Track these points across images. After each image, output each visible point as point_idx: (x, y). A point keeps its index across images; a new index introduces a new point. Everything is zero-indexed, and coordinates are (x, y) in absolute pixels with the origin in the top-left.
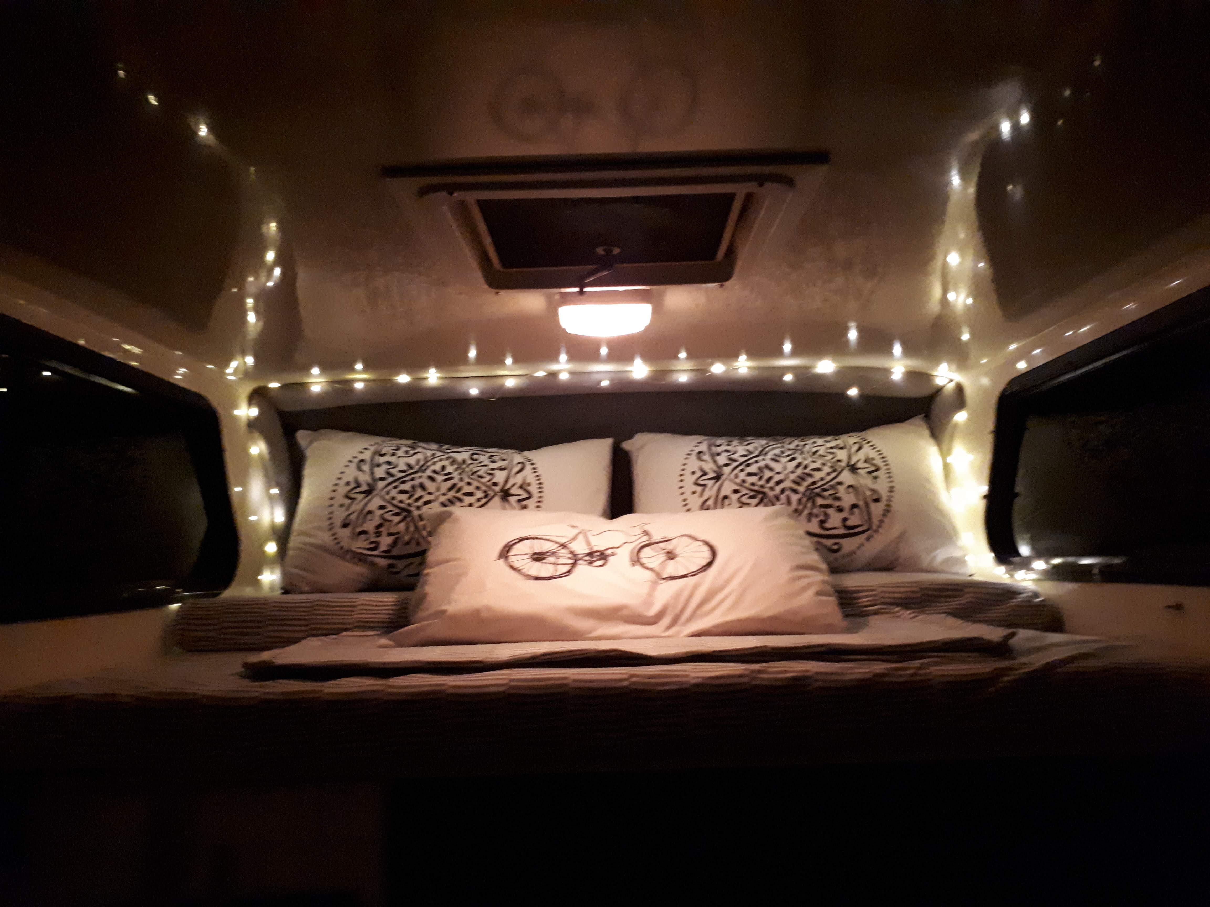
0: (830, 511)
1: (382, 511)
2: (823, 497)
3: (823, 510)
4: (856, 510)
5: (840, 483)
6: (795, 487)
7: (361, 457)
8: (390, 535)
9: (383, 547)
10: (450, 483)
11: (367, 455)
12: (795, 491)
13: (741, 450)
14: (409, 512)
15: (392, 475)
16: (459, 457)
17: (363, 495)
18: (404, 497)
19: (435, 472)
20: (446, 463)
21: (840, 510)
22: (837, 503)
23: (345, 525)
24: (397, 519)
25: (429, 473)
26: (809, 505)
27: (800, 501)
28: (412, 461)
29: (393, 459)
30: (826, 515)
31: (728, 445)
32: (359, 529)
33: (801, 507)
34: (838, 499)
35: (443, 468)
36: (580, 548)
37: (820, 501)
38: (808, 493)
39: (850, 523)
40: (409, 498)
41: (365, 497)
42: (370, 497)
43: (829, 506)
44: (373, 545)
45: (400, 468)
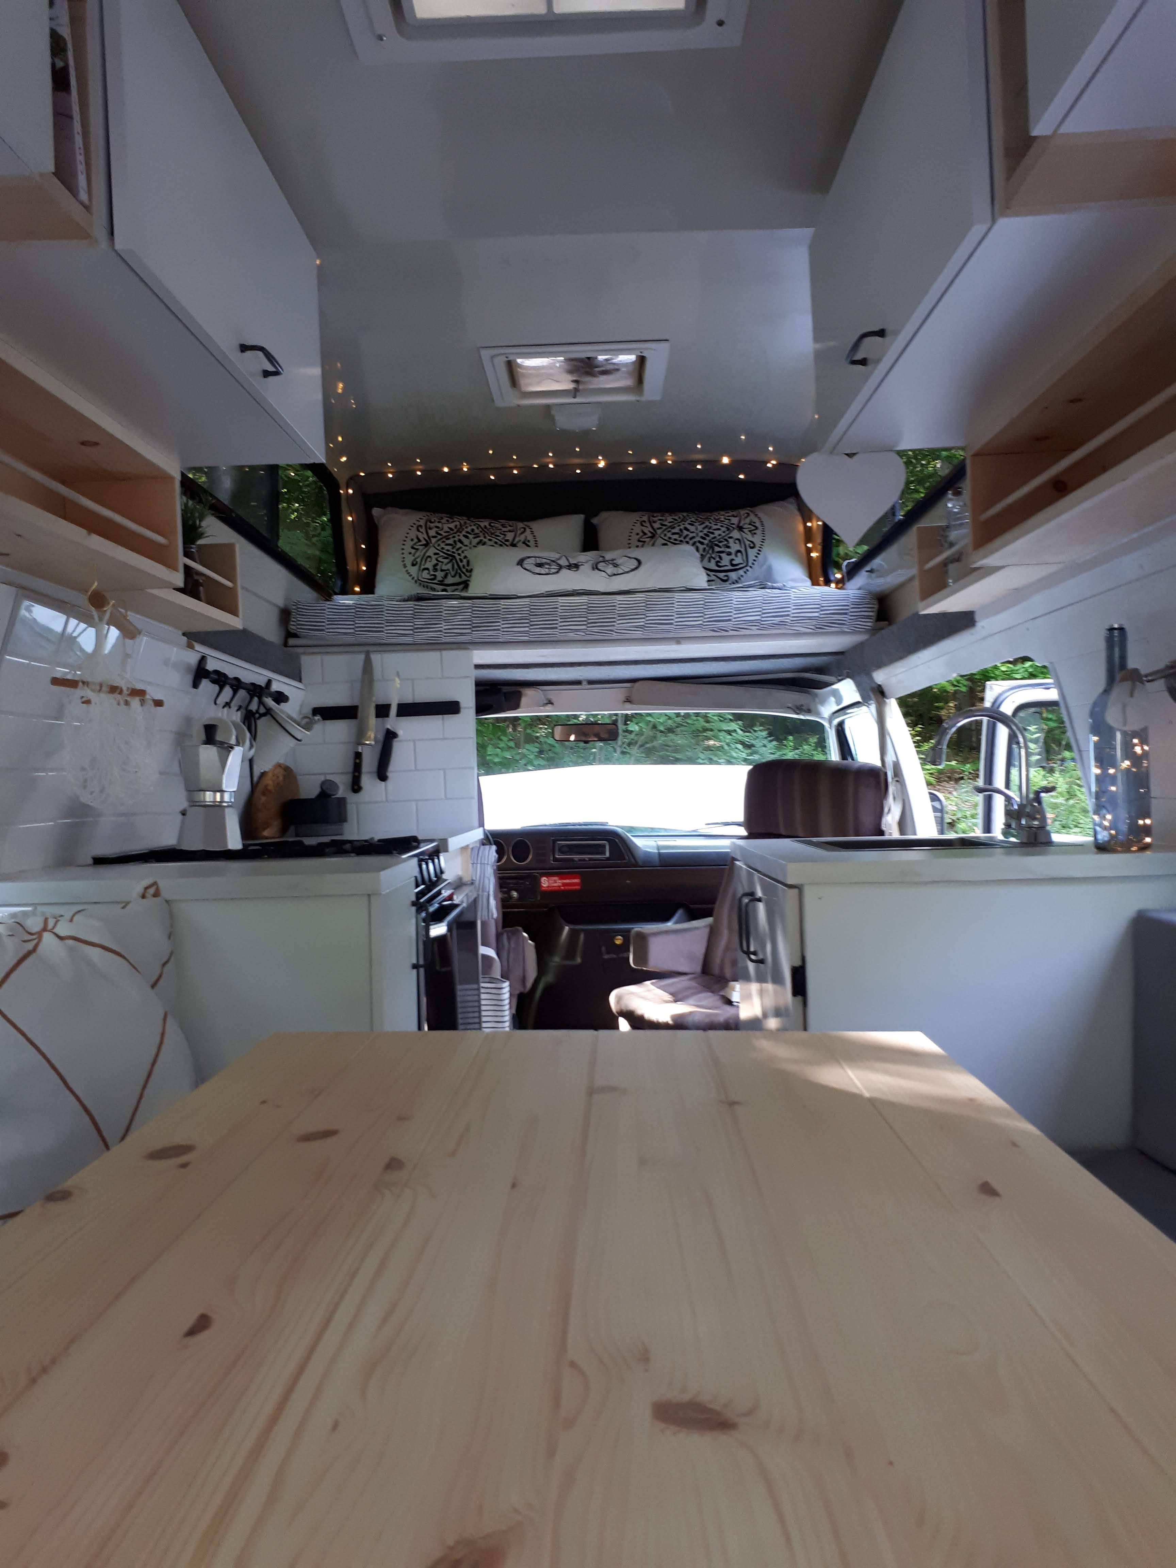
0: (722, 555)
1: (436, 556)
2: (720, 547)
3: (718, 554)
4: (739, 554)
5: (731, 538)
6: (702, 540)
7: (418, 523)
8: (442, 570)
9: (439, 578)
10: (477, 540)
11: (422, 523)
12: (702, 543)
13: (670, 519)
14: (454, 557)
15: (440, 535)
16: (482, 525)
17: (423, 547)
18: (449, 548)
19: (467, 532)
20: (474, 528)
21: (729, 554)
22: (728, 550)
23: (413, 565)
24: (446, 561)
25: (464, 533)
26: (710, 552)
27: (704, 549)
28: (452, 526)
29: (440, 525)
30: (720, 558)
31: (662, 516)
32: (423, 567)
33: (704, 554)
34: (728, 547)
35: (473, 530)
36: (563, 562)
37: (717, 549)
38: (710, 544)
39: (734, 562)
40: (453, 548)
41: (424, 548)
42: (428, 547)
43: (722, 552)
44: (432, 577)
45: (444, 530)
